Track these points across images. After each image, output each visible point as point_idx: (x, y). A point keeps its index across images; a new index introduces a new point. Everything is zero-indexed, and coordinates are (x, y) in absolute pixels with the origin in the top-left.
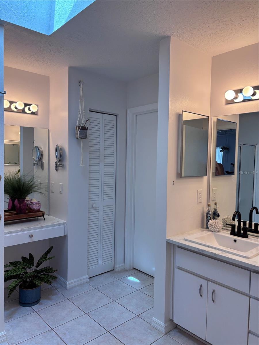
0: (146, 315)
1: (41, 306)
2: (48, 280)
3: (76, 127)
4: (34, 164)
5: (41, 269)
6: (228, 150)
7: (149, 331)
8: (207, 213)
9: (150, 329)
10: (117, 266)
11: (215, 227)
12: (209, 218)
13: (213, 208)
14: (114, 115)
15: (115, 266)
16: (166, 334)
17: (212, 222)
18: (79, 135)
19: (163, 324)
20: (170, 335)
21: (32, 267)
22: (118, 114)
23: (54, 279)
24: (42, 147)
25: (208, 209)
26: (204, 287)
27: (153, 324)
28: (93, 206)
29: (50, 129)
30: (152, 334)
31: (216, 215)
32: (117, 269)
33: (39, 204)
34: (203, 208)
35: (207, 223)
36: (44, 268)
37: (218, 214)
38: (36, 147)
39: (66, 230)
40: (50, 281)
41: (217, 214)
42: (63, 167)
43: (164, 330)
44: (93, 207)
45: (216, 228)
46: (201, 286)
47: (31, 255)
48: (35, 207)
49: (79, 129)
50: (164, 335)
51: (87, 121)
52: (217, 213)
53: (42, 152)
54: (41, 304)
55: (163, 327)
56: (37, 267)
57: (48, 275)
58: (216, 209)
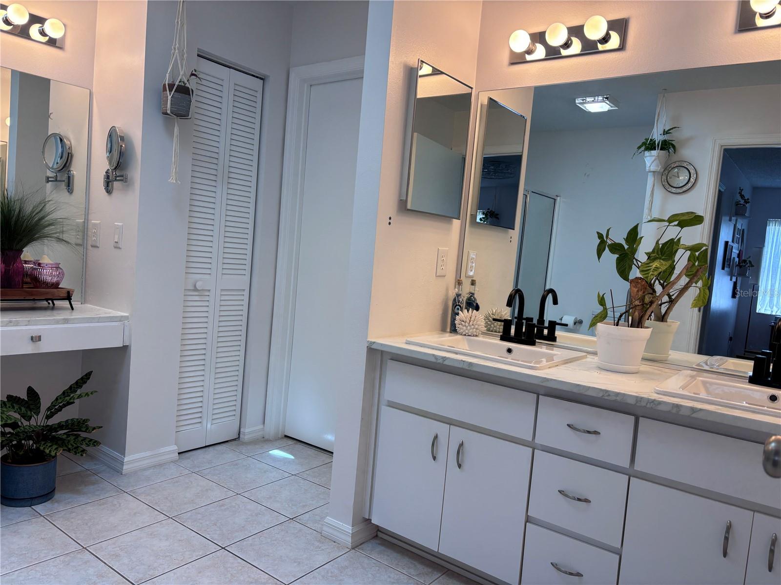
0: (310, 517)
1: (56, 504)
2: (77, 447)
3: (165, 85)
4: (48, 178)
5: (59, 423)
6: (498, 218)
7: (317, 544)
8: (455, 300)
9: (319, 541)
10: (246, 430)
11: (469, 325)
12: (458, 309)
13: (468, 292)
14: (257, 77)
15: (242, 430)
16: (353, 548)
17: (463, 315)
18: (171, 104)
19: (348, 528)
20: (362, 549)
21: (36, 417)
22: (268, 76)
23: (91, 445)
24: (71, 137)
25: (456, 289)
26: (442, 440)
27: (327, 530)
28: (195, 286)
29: (94, 90)
30: (323, 550)
31: (472, 305)
32: (245, 438)
33: (60, 270)
34: (447, 290)
35: (453, 320)
36: (67, 421)
37: (477, 304)
38: (54, 135)
39: (127, 333)
40: (81, 449)
41: (475, 304)
42: (126, 182)
43: (350, 539)
44: (196, 290)
45: (473, 326)
46: (436, 437)
47: (31, 391)
48: (47, 275)
49: (170, 90)
50: (349, 550)
51: (193, 75)
52: (474, 302)
53: (70, 148)
54: (56, 502)
55: (349, 533)
56: (48, 417)
57: (78, 436)
58: (473, 294)
